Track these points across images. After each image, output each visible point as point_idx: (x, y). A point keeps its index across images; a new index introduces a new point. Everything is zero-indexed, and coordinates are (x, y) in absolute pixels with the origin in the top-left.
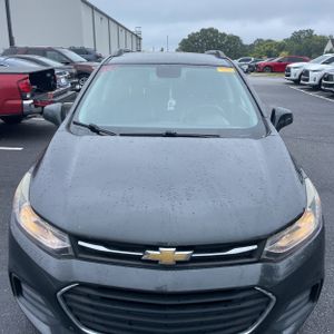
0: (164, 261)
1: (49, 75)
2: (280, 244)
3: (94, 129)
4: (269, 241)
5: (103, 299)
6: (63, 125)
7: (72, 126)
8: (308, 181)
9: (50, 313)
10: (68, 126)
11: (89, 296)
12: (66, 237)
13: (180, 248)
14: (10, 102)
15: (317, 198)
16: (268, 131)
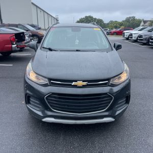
0: (79, 85)
1: (22, 35)
2: (115, 81)
3: (50, 50)
4: (111, 80)
5: (59, 98)
6: (39, 48)
7: (42, 49)
8: (125, 65)
9: (41, 107)
10: (41, 49)
11: (55, 97)
12: (47, 80)
13: (83, 81)
14: (6, 46)
15: (128, 69)
16: (112, 50)
